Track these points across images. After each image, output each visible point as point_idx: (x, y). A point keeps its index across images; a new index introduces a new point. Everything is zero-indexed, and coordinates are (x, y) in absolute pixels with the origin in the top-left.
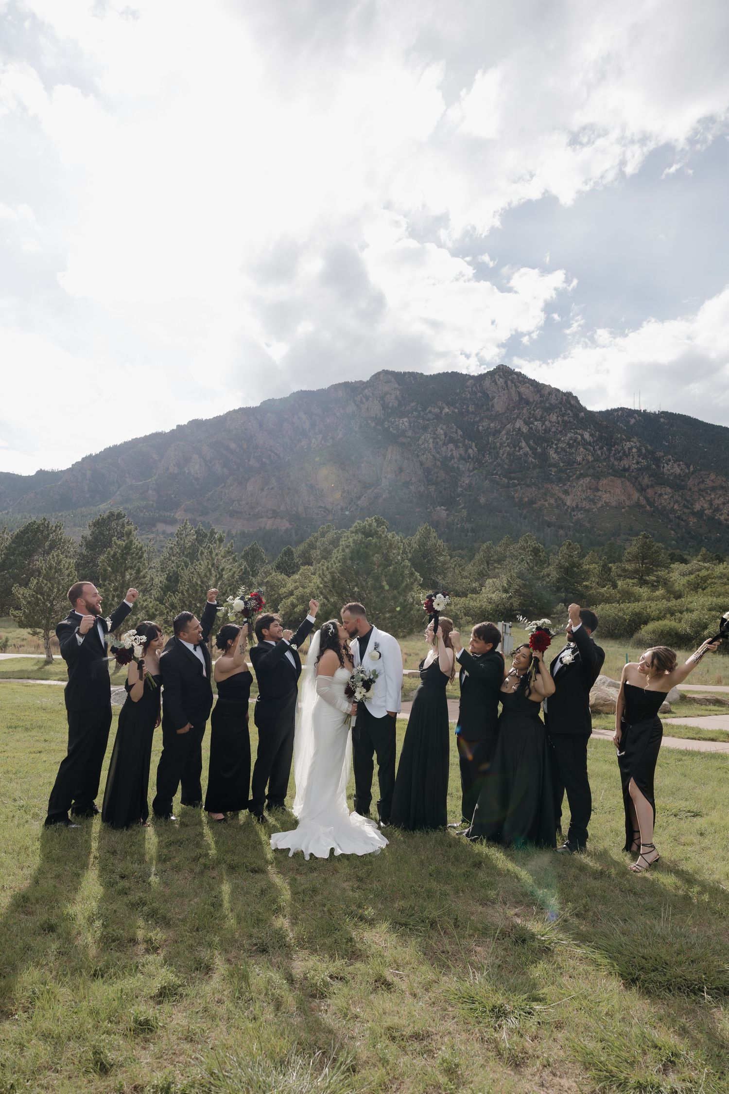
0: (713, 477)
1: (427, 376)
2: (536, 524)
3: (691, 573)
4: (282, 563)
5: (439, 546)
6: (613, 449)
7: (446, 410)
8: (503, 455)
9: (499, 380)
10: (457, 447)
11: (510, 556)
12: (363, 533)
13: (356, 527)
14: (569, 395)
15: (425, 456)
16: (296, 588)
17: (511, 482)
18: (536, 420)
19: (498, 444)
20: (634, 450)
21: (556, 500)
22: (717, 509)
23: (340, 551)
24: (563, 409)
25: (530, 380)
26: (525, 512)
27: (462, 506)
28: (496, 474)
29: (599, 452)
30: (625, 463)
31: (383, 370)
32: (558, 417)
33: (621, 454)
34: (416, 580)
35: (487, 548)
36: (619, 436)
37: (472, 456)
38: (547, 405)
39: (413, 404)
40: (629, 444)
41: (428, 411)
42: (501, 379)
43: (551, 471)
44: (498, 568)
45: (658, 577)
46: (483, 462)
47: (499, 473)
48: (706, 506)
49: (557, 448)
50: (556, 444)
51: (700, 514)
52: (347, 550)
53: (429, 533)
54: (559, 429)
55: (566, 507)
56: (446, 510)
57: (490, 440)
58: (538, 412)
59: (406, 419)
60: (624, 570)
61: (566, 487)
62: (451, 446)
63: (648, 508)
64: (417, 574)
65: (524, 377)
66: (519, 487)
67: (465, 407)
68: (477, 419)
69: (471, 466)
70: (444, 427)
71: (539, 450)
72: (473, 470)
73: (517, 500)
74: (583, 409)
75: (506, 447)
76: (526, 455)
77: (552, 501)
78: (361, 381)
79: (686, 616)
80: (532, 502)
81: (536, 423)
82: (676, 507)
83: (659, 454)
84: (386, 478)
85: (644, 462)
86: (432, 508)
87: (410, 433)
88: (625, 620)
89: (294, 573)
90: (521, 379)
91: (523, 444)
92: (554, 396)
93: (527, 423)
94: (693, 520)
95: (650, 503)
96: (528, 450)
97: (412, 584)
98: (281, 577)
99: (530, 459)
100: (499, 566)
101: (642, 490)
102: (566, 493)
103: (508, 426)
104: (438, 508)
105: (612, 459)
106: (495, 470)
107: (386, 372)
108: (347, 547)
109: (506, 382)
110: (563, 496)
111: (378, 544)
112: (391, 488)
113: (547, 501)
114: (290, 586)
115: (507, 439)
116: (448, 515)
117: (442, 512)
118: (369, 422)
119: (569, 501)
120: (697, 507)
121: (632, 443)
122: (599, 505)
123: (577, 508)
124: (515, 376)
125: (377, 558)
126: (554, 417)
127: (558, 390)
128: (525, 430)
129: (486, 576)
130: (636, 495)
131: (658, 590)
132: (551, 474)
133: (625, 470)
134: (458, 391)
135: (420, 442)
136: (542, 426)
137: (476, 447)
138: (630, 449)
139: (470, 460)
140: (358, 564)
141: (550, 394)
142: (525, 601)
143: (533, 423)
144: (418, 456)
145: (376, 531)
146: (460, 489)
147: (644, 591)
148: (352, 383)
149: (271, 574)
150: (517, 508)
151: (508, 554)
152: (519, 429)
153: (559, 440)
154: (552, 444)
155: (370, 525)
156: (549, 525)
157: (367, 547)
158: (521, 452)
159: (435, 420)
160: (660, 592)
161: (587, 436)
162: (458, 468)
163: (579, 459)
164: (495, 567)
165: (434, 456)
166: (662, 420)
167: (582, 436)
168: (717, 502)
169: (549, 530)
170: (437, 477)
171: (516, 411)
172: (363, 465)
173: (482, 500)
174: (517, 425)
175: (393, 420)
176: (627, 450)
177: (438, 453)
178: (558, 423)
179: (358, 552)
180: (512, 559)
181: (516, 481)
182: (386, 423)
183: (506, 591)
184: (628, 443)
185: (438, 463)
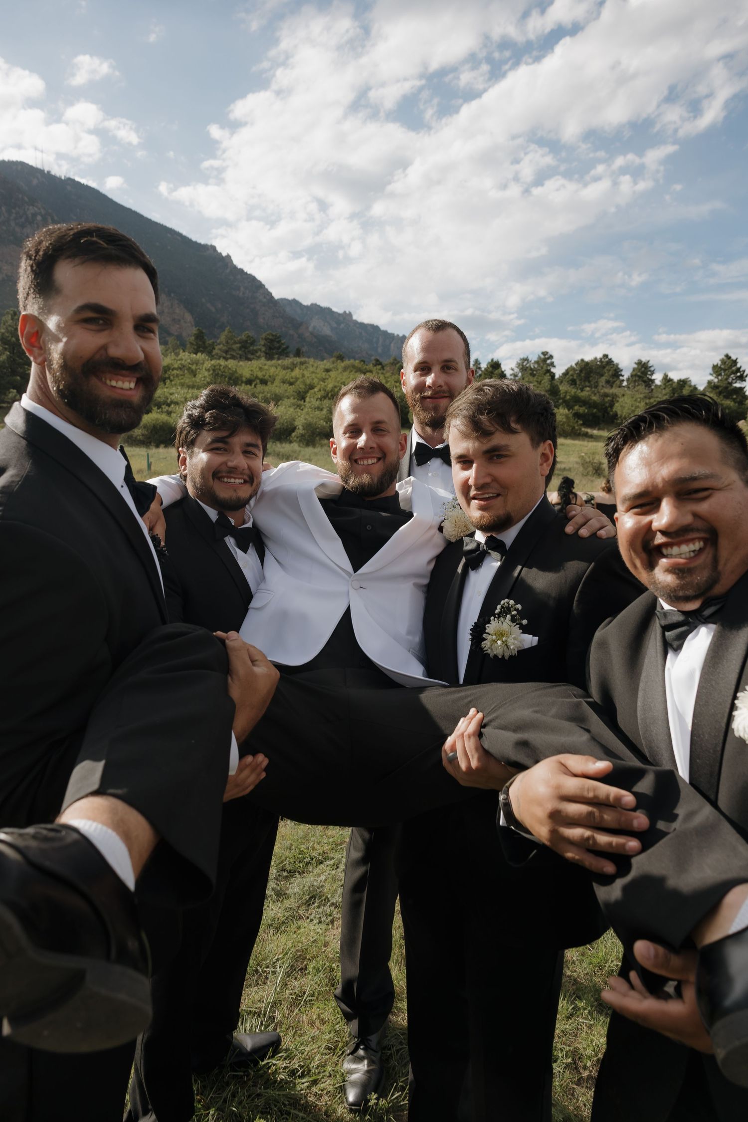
6: (14, 211)
33: (23, 220)
36: (20, 196)
105: (13, 224)
121: (36, 209)
166: (69, 188)
176: (30, 215)
184: (31, 207)
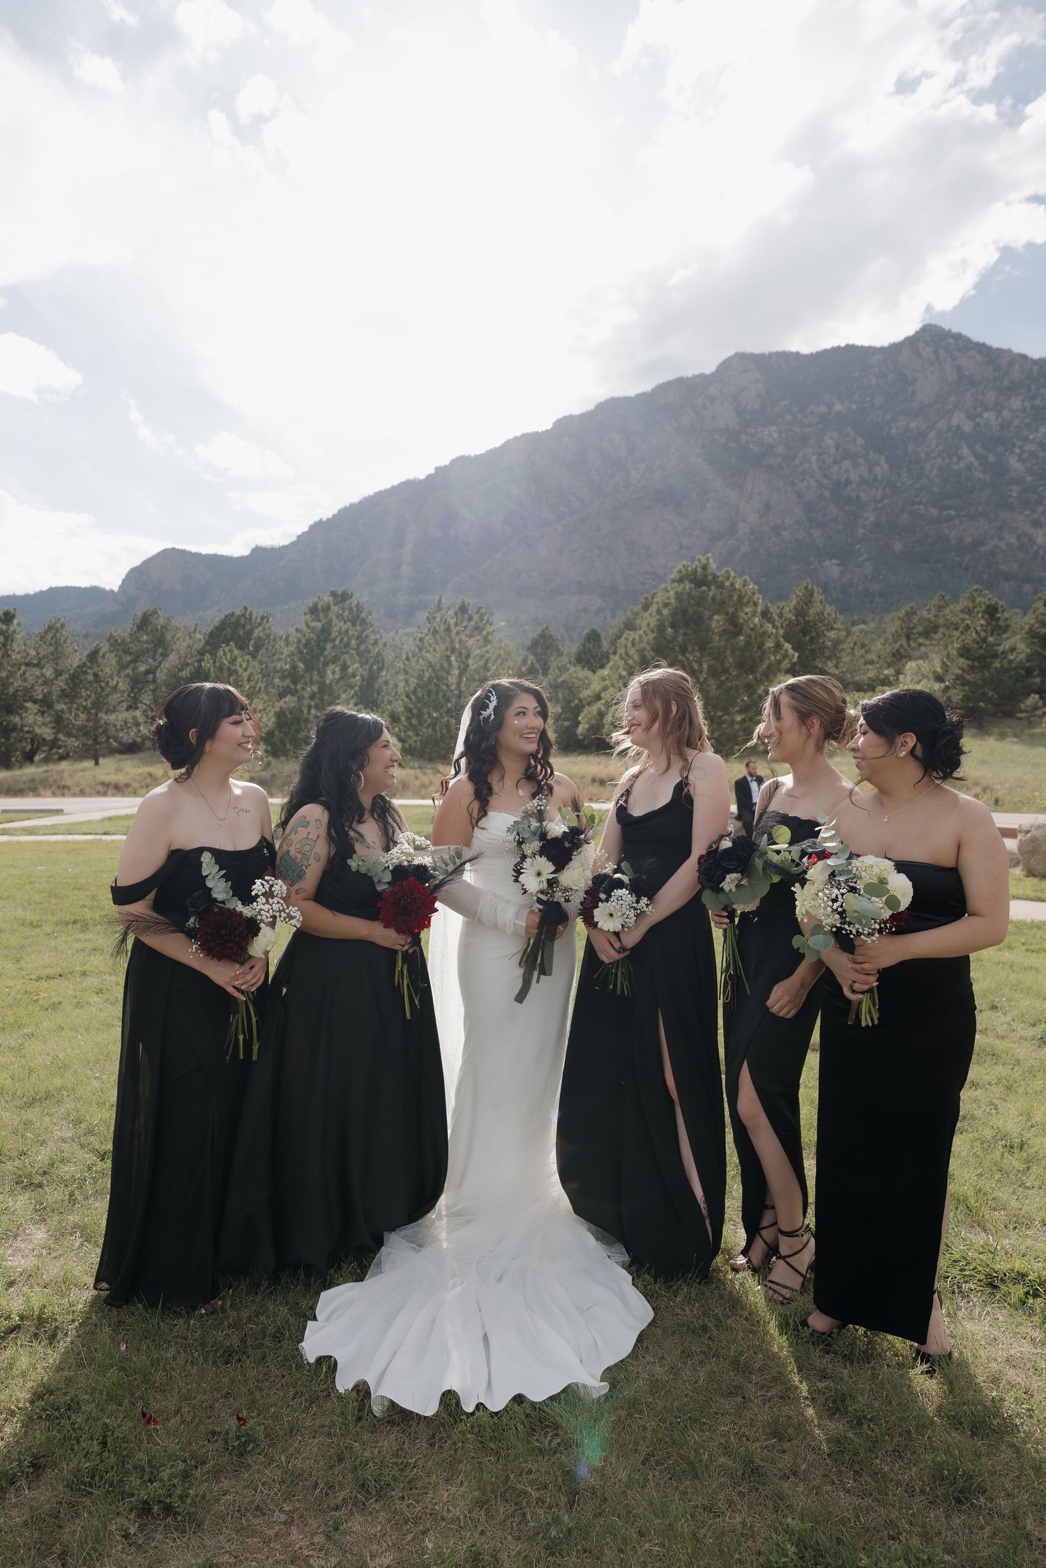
1: (806, 356)
2: (985, 577)
4: (585, 654)
5: (829, 614)
7: (838, 407)
8: (931, 471)
9: (924, 349)
10: (856, 465)
11: (945, 625)
12: (691, 581)
13: (680, 572)
15: (805, 483)
16: (605, 689)
17: (945, 514)
18: (987, 409)
19: (923, 455)
21: (1019, 537)
23: (654, 613)
24: (1033, 387)
25: (977, 344)
26: (967, 558)
27: (865, 557)
28: (920, 503)
31: (737, 354)
32: (1023, 401)
34: (785, 656)
35: (907, 614)
37: (880, 477)
38: (1006, 383)
39: (784, 403)
41: (808, 411)
42: (928, 349)
43: (1010, 490)
44: (924, 645)
46: (899, 485)
47: (924, 500)
49: (1022, 452)
50: (1020, 447)
52: (665, 612)
53: (812, 595)
54: (1026, 421)
55: (1035, 548)
56: (838, 565)
57: (910, 450)
58: (991, 396)
59: (773, 428)
61: (1035, 516)
62: (846, 464)
64: (787, 646)
65: (967, 341)
66: (957, 521)
67: (868, 399)
68: (888, 417)
69: (879, 495)
70: (835, 435)
71: (992, 459)
72: (882, 499)
73: (953, 542)
75: (935, 458)
76: (969, 468)
77: (1013, 540)
78: (702, 375)
80: (979, 543)
81: (986, 415)
84: (744, 521)
86: (816, 563)
87: (780, 449)
89: (602, 667)
90: (961, 344)
91: (965, 451)
92: (1017, 366)
93: (970, 417)
96: (972, 459)
97: (779, 662)
98: (583, 673)
99: (977, 474)
100: (927, 642)
102: (1037, 524)
103: (941, 424)
104: (827, 563)
106: (917, 496)
107: (740, 356)
108: (666, 605)
109: (936, 353)
110: (1031, 531)
111: (719, 598)
112: (753, 538)
113: (1002, 539)
114: (596, 686)
115: (938, 445)
116: (842, 572)
117: (832, 569)
118: (717, 437)
124: (951, 341)
125: (717, 622)
126: (1016, 403)
127: (1024, 357)
128: (967, 427)
129: (905, 657)
132: (1011, 496)
134: (857, 374)
135: (797, 462)
136: (997, 419)
137: (887, 462)
139: (877, 484)
140: (684, 634)
141: (1011, 364)
142: (973, 693)
143: (980, 415)
144: (793, 484)
145: (715, 577)
146: (861, 531)
148: (688, 378)
149: (568, 670)
150: (954, 554)
151: (941, 621)
152: (958, 427)
153: (1026, 439)
154: (1014, 445)
155: (705, 568)
156: (1007, 577)
157: (698, 604)
158: (961, 465)
159: (820, 426)
162: (858, 498)
164: (920, 645)
165: (818, 481)
169: (1007, 585)
170: (824, 515)
171: (952, 398)
172: (709, 505)
174: (955, 422)
175: (753, 431)
177: (826, 477)
178: (1024, 411)
179: (684, 613)
180: (948, 629)
181: (952, 512)
182: (743, 436)
183: (939, 679)
185: (827, 493)
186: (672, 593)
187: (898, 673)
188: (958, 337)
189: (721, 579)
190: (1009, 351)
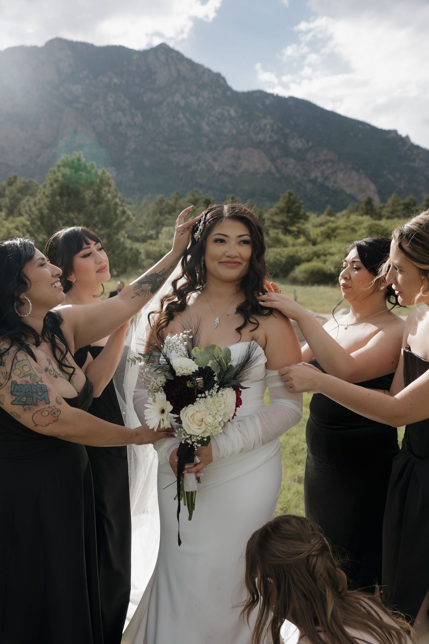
0: (325, 152)
1: (97, 47)
3: (321, 225)
6: (252, 124)
7: (115, 80)
8: (164, 124)
10: (124, 115)
12: (71, 167)
13: (63, 161)
14: (218, 75)
15: (97, 121)
17: (170, 148)
18: (191, 95)
19: (160, 114)
20: (268, 127)
21: (206, 165)
22: (327, 178)
23: (48, 186)
24: (214, 87)
25: (186, 58)
26: (181, 174)
27: (129, 167)
28: (158, 141)
29: (241, 127)
30: (261, 137)
31: (56, 38)
32: (209, 94)
33: (258, 129)
36: (257, 114)
37: (137, 123)
38: (201, 82)
39: (85, 72)
40: (264, 122)
41: (99, 79)
42: (162, 56)
43: (203, 140)
45: (298, 227)
46: (147, 129)
47: (160, 140)
48: (319, 175)
49: (208, 121)
50: (207, 118)
51: (314, 181)
52: (55, 186)
54: (210, 104)
55: (214, 172)
56: (115, 169)
57: (153, 111)
58: (194, 88)
59: (79, 86)
60: (273, 222)
61: (214, 155)
62: (119, 113)
63: (277, 175)
65: (182, 56)
66: (177, 153)
67: (131, 79)
68: (142, 90)
69: (137, 133)
70: (114, 96)
71: (194, 122)
72: (139, 136)
73: (175, 164)
74: (229, 89)
75: (166, 117)
76: (183, 125)
77: (203, 166)
78: (35, 46)
79: (330, 258)
80: (187, 166)
81: (191, 98)
82: (298, 175)
83: (288, 131)
85: (275, 137)
87: (83, 99)
88: (281, 262)
90: (178, 57)
91: (181, 116)
92: (206, 75)
93: (183, 97)
94: (309, 186)
95: (279, 171)
96: (184, 120)
99: (186, 129)
100: (170, 217)
101: (273, 160)
102: (215, 159)
103: (169, 99)
105: (251, 133)
106: (157, 137)
107: (59, 40)
108: (56, 181)
109: (167, 59)
110: (212, 163)
111: (88, 179)
113: (198, 165)
115: (167, 110)
119: (216, 167)
120: (313, 176)
121: (267, 121)
122: (241, 170)
123: (222, 173)
124: (173, 54)
125: (88, 194)
126: (206, 94)
127: (210, 70)
128: (182, 103)
130: (269, 164)
131: (300, 237)
132: (203, 143)
133: (261, 143)
134: (125, 63)
135: (92, 108)
136: (196, 101)
137: (141, 116)
138: (265, 125)
139: (136, 127)
140: (67, 201)
141: (203, 73)
143: (188, 98)
144: (90, 121)
145: (85, 166)
146: (127, 153)
147: (289, 239)
148: (28, 47)
150: (175, 171)
151: (178, 206)
152: (178, 102)
153: (210, 114)
155: (79, 160)
157: (76, 182)
158: (179, 123)
159: (105, 89)
160: (302, 239)
161: (232, 112)
162: (126, 134)
163: (226, 131)
165: (104, 121)
166: (290, 103)
167: (228, 112)
168: (327, 172)
170: (108, 141)
171: (175, 86)
173: (147, 163)
174: (176, 99)
175: (67, 86)
176: (263, 126)
178: (209, 99)
179: (67, 187)
182: (61, 88)
184: (264, 120)
186: (59, 174)
187: (158, 233)
188: (178, 53)
189: (89, 168)
190: (202, 66)
